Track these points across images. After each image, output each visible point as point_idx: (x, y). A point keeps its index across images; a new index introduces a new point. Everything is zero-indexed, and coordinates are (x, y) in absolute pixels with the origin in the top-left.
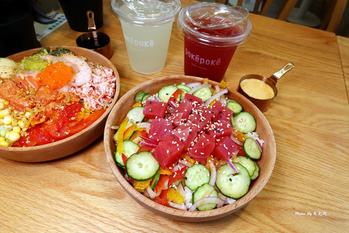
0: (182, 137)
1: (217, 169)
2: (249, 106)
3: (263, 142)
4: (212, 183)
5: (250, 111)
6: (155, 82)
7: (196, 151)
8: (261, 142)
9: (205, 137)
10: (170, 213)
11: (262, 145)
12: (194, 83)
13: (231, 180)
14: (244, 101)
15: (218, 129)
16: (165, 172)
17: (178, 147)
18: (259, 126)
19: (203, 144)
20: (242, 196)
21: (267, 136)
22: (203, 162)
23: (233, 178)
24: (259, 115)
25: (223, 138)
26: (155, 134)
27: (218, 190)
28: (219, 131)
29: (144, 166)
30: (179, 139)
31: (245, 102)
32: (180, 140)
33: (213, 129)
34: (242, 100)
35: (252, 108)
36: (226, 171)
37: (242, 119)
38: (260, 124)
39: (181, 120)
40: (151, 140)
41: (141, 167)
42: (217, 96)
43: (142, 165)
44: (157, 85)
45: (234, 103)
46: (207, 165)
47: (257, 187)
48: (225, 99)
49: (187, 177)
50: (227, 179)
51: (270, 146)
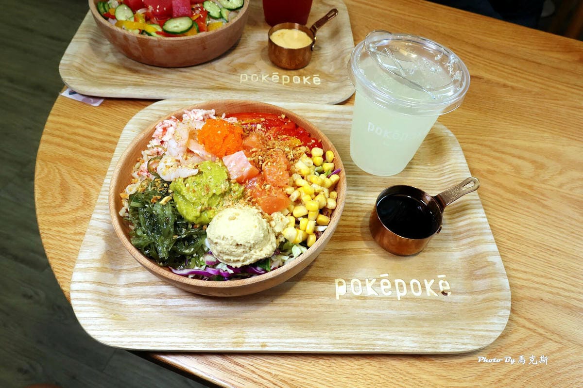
4: (222, 7)
26: (158, 6)
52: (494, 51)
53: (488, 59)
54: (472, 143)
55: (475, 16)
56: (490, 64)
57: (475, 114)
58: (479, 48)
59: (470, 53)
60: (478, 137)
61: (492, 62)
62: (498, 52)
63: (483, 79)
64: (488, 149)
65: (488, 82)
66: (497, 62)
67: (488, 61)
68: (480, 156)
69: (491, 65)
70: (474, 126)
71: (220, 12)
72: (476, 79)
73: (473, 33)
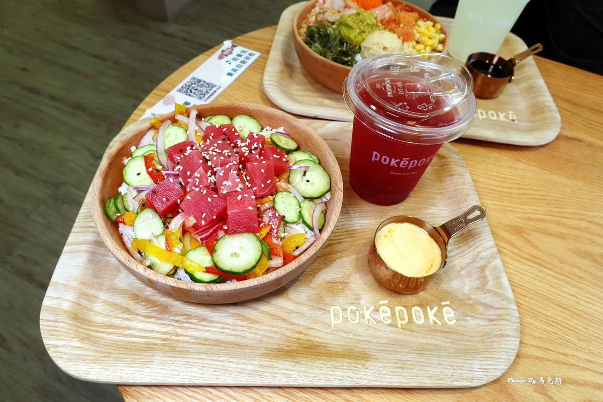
0: (237, 186)
1: (289, 183)
2: (231, 108)
3: (283, 128)
4: (301, 199)
5: (237, 113)
6: (104, 175)
7: (263, 185)
8: (281, 130)
9: (256, 163)
10: (314, 252)
11: (284, 132)
12: (145, 137)
13: (308, 181)
14: (220, 108)
15: (253, 147)
16: (264, 232)
17: (250, 196)
18: (261, 119)
19: (263, 171)
20: (329, 183)
21: (280, 120)
22: (274, 191)
23: (307, 177)
24: (251, 108)
25: (263, 152)
26: (204, 215)
27: (311, 199)
28: (255, 149)
29: (239, 252)
30: (237, 191)
31: (222, 107)
32: (239, 190)
33: (248, 151)
34: (217, 108)
35: (236, 107)
36: (297, 178)
37: (241, 127)
38: (260, 116)
39: (208, 175)
40: (208, 225)
41: (238, 256)
42: (192, 125)
43: (235, 254)
44: (108, 177)
45: (212, 119)
46: (281, 189)
47: (332, 163)
48: (202, 122)
49: (283, 215)
50: (305, 184)
51: (296, 124)
52: (593, 109)
53: (586, 119)
54: (580, 219)
55: (566, 67)
56: (590, 124)
57: (580, 184)
58: (576, 105)
59: (567, 110)
60: (586, 213)
61: (591, 122)
62: (597, 111)
63: (584, 141)
64: (599, 227)
65: (590, 145)
66: (598, 123)
67: (587, 121)
68: (591, 237)
69: (591, 126)
70: (580, 198)
71: (300, 212)
72: (576, 142)
73: (567, 88)
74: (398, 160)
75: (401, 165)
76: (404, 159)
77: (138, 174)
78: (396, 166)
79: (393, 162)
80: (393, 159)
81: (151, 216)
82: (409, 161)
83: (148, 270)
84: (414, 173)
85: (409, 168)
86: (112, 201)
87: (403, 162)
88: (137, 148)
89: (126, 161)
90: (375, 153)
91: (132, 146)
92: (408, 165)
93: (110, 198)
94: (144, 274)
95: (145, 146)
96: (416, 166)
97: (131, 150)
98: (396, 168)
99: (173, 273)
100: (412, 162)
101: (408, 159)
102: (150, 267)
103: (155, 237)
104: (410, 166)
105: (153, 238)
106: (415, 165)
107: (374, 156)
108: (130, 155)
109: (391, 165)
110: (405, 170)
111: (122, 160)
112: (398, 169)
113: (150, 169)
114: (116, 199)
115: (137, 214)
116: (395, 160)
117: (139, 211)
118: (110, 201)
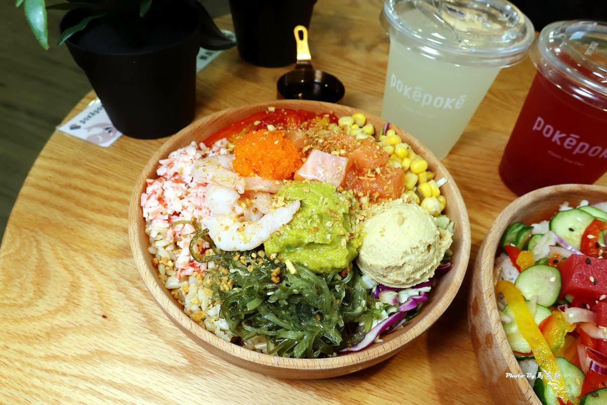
74: (564, 135)
75: (565, 144)
76: (572, 135)
77: (571, 230)
78: (559, 143)
79: (557, 136)
80: (558, 132)
81: (553, 279)
82: (578, 141)
83: (500, 326)
84: (579, 164)
85: (575, 153)
86: (520, 228)
87: (569, 139)
88: (589, 205)
89: (564, 207)
90: (539, 119)
91: (586, 199)
92: (575, 147)
93: (521, 223)
94: (493, 325)
95: (601, 211)
96: (585, 153)
97: (580, 202)
98: (558, 145)
99: (522, 358)
100: (581, 144)
101: (577, 137)
102: (504, 324)
103: (537, 304)
104: (577, 150)
105: (534, 302)
106: (585, 150)
107: (536, 124)
108: (574, 205)
109: (553, 140)
110: (568, 153)
111: (562, 203)
112: (560, 149)
113: (590, 237)
114: (524, 229)
115: (537, 263)
116: (560, 134)
117: (542, 262)
118: (518, 226)
